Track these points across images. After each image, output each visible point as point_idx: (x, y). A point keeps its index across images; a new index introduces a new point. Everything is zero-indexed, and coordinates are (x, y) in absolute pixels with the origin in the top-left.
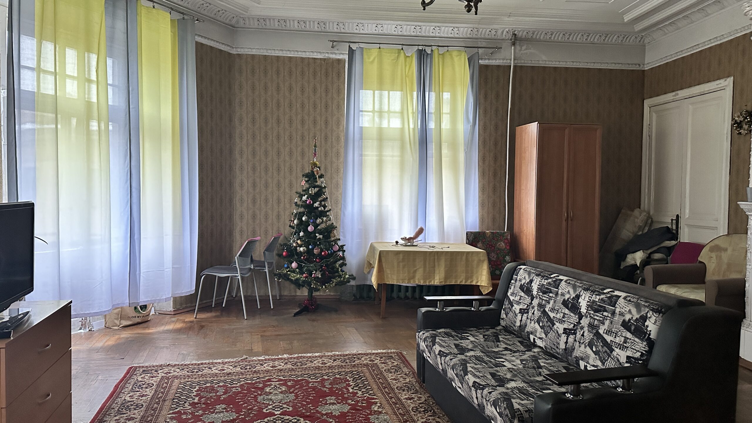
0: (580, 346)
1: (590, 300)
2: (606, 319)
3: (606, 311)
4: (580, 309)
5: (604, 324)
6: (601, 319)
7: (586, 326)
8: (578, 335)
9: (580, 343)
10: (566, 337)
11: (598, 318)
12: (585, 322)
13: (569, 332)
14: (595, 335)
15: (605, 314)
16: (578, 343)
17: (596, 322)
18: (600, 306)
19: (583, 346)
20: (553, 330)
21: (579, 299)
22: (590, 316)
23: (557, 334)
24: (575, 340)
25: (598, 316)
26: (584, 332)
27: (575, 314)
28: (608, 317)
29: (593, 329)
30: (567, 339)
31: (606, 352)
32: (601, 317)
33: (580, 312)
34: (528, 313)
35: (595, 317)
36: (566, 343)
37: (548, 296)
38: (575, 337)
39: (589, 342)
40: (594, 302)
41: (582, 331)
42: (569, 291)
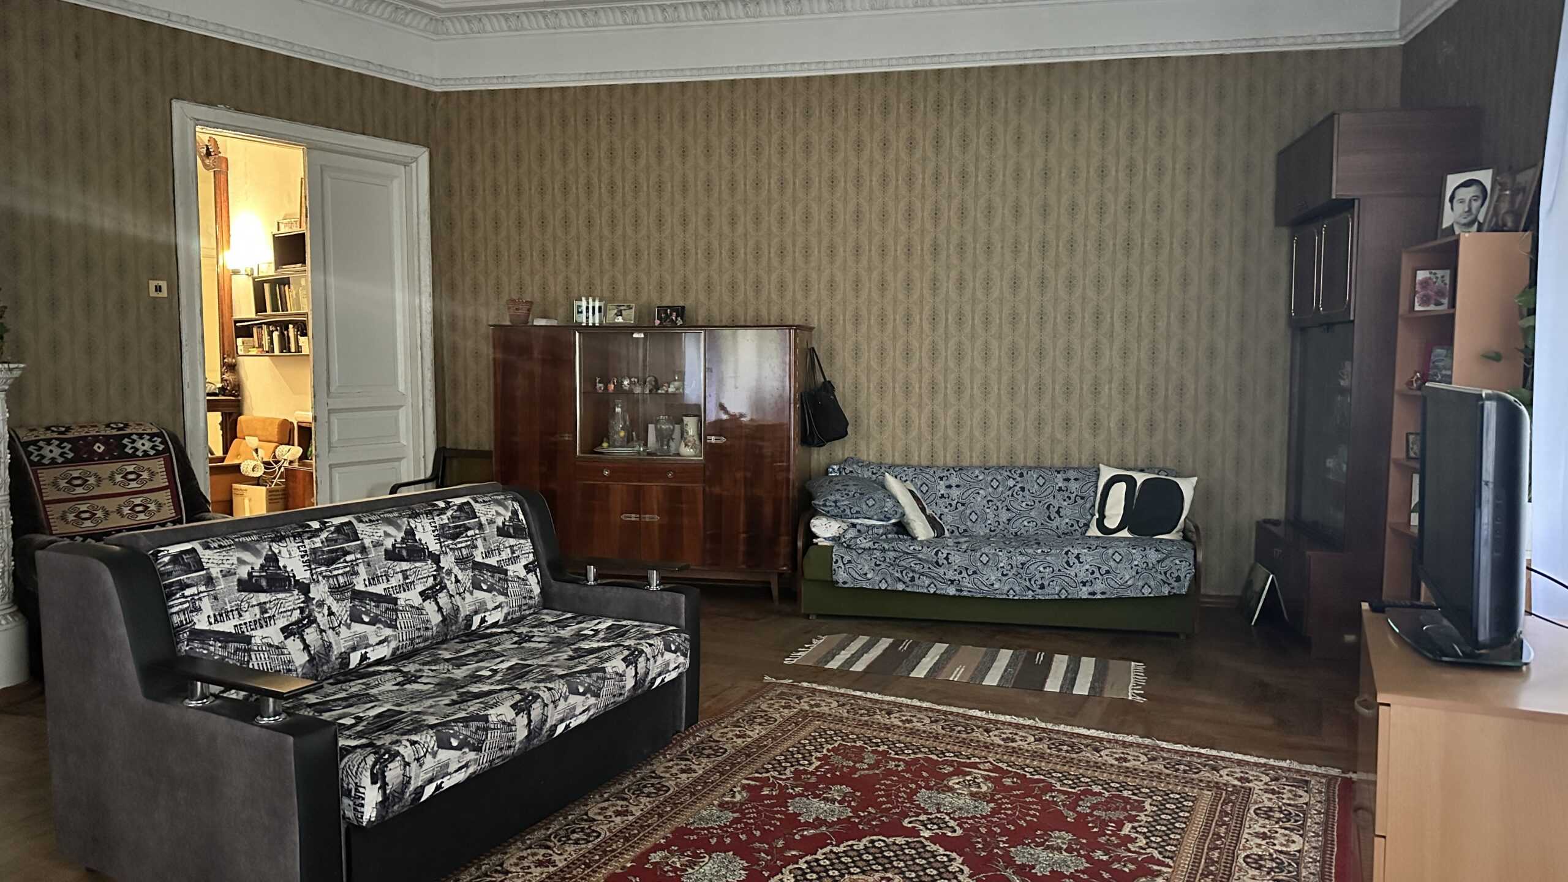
0: (464, 599)
1: (436, 527)
2: (476, 539)
3: (470, 529)
4: (428, 548)
5: (476, 547)
6: (469, 543)
7: (453, 565)
8: (451, 587)
9: (460, 594)
10: (433, 603)
11: (463, 545)
12: (447, 562)
13: (433, 592)
14: (473, 569)
15: (470, 533)
16: (457, 597)
17: (464, 552)
18: (456, 527)
19: (467, 595)
20: (401, 608)
21: (414, 535)
22: (451, 549)
23: (414, 610)
24: (451, 596)
25: (462, 542)
26: (456, 576)
27: (424, 560)
28: (476, 534)
29: (465, 563)
30: (437, 604)
31: (500, 579)
32: (467, 541)
33: (430, 552)
34: (313, 621)
35: (459, 546)
36: (440, 609)
37: (345, 564)
38: (448, 592)
39: (472, 583)
40: (443, 526)
41: (453, 576)
42: (385, 532)
